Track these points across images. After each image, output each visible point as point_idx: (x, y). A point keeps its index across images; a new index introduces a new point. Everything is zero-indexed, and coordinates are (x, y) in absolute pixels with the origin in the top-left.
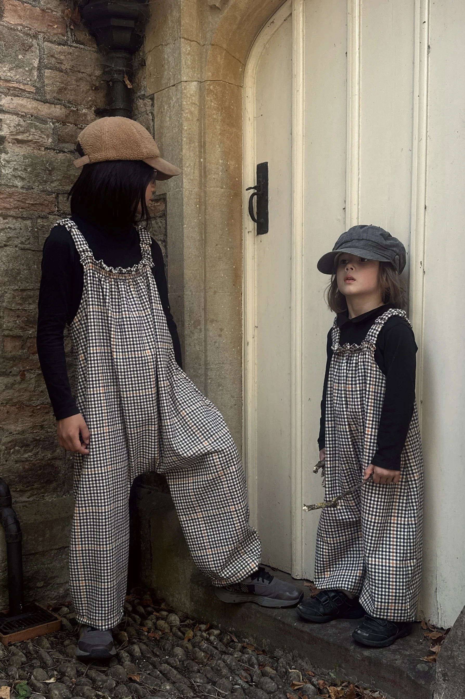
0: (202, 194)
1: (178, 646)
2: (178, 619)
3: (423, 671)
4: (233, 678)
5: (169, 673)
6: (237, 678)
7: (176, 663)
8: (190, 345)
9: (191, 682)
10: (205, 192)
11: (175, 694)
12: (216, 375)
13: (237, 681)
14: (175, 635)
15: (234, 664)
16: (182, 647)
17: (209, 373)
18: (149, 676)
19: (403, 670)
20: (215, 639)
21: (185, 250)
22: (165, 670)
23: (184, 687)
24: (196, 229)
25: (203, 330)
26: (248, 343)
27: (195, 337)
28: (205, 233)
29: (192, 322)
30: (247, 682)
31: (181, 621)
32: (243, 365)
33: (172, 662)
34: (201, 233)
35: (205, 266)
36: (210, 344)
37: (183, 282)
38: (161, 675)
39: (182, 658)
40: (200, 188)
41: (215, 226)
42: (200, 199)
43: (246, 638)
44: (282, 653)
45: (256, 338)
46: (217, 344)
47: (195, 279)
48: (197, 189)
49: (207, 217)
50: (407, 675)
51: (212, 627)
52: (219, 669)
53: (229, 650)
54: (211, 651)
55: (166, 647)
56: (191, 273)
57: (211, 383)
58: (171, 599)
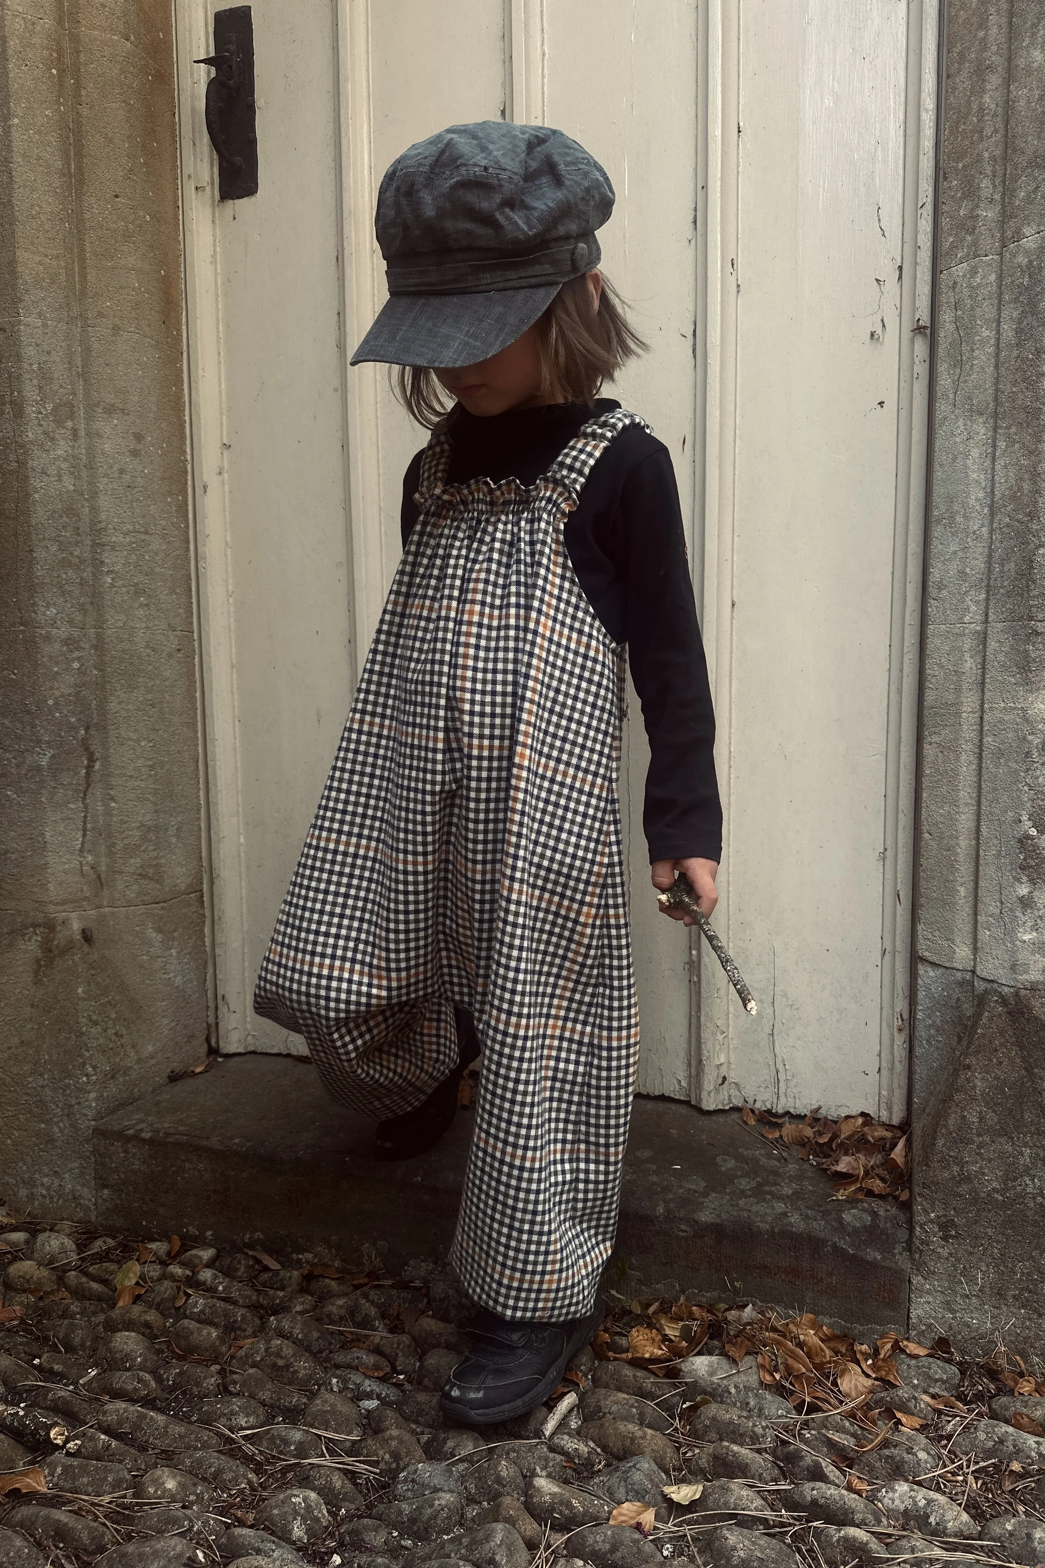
0: (66, 44)
1: (115, 1330)
2: (69, 1244)
3: (865, 1227)
4: (344, 1380)
5: (137, 1427)
6: (356, 1378)
7: (146, 1385)
8: (44, 472)
9: (220, 1435)
10: (75, 39)
11: (200, 1499)
12: (127, 564)
13: (358, 1386)
14: (79, 1294)
15: (316, 1335)
16: (129, 1325)
17: (108, 557)
18: (75, 1462)
19: (822, 1235)
20: (215, 1277)
21: (19, 193)
22: (120, 1423)
23: (215, 1461)
24: (53, 138)
25: (82, 433)
26: (205, 487)
27: (59, 452)
28: (79, 155)
29: (50, 407)
30: (383, 1379)
31: (81, 1247)
32: (192, 547)
33: (130, 1387)
34: (66, 154)
35: (82, 251)
36: (106, 475)
37: (14, 287)
38: (114, 1443)
39: (145, 1360)
40: (60, 21)
41: (111, 141)
42: (60, 52)
43: (303, 1250)
44: (431, 1266)
45: (226, 476)
46: (127, 477)
47: (53, 282)
48: (48, 23)
49: (85, 111)
50: (835, 1246)
51: (188, 1243)
52: (281, 1363)
53: (274, 1298)
54: (226, 1316)
55: (77, 1341)
56: (40, 263)
57: (112, 586)
58: (23, 1192)
